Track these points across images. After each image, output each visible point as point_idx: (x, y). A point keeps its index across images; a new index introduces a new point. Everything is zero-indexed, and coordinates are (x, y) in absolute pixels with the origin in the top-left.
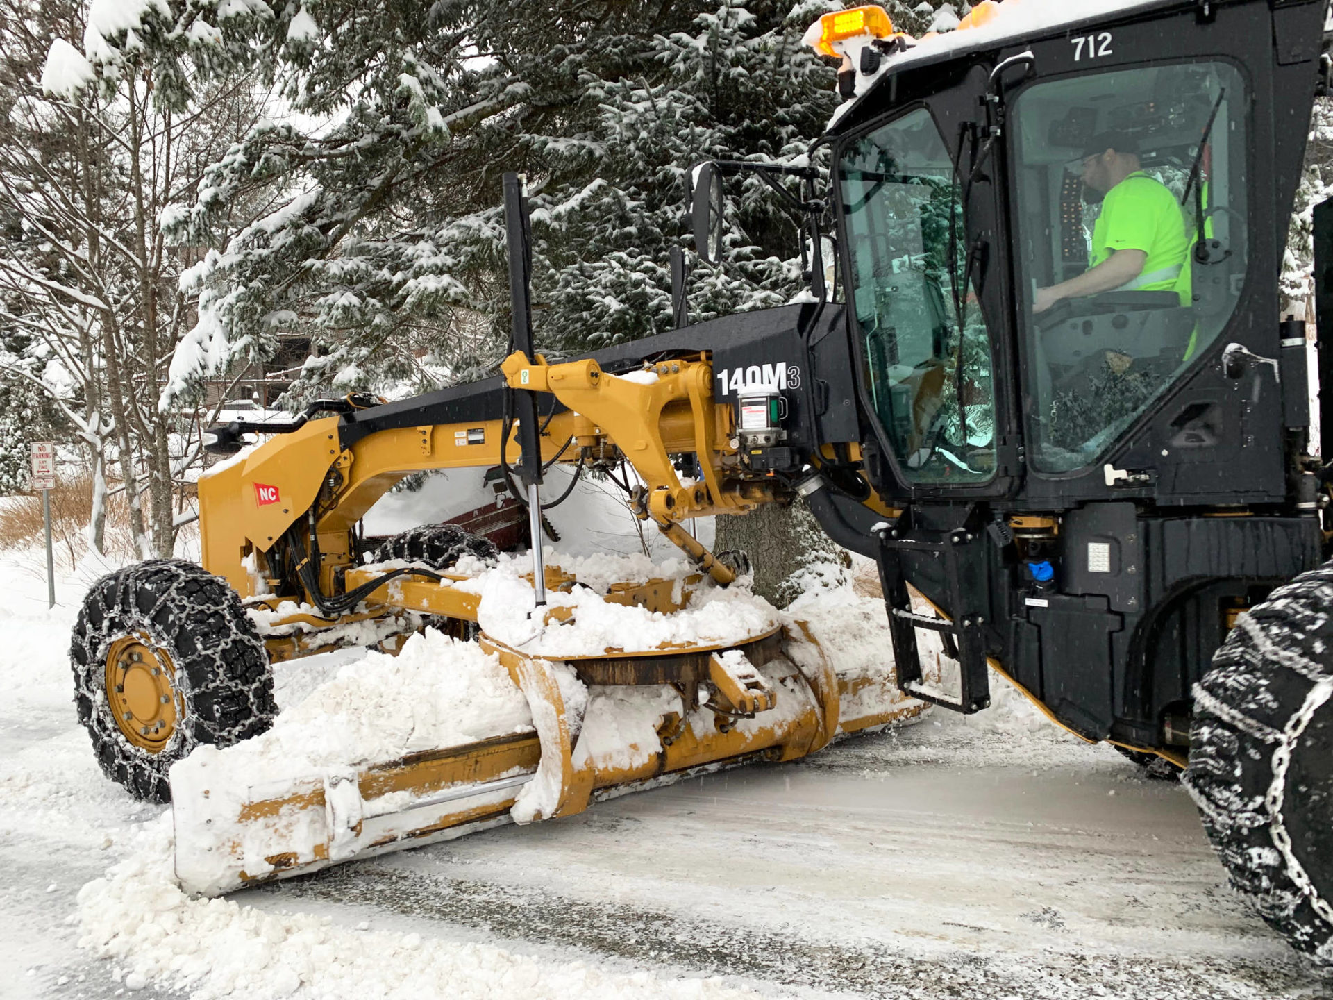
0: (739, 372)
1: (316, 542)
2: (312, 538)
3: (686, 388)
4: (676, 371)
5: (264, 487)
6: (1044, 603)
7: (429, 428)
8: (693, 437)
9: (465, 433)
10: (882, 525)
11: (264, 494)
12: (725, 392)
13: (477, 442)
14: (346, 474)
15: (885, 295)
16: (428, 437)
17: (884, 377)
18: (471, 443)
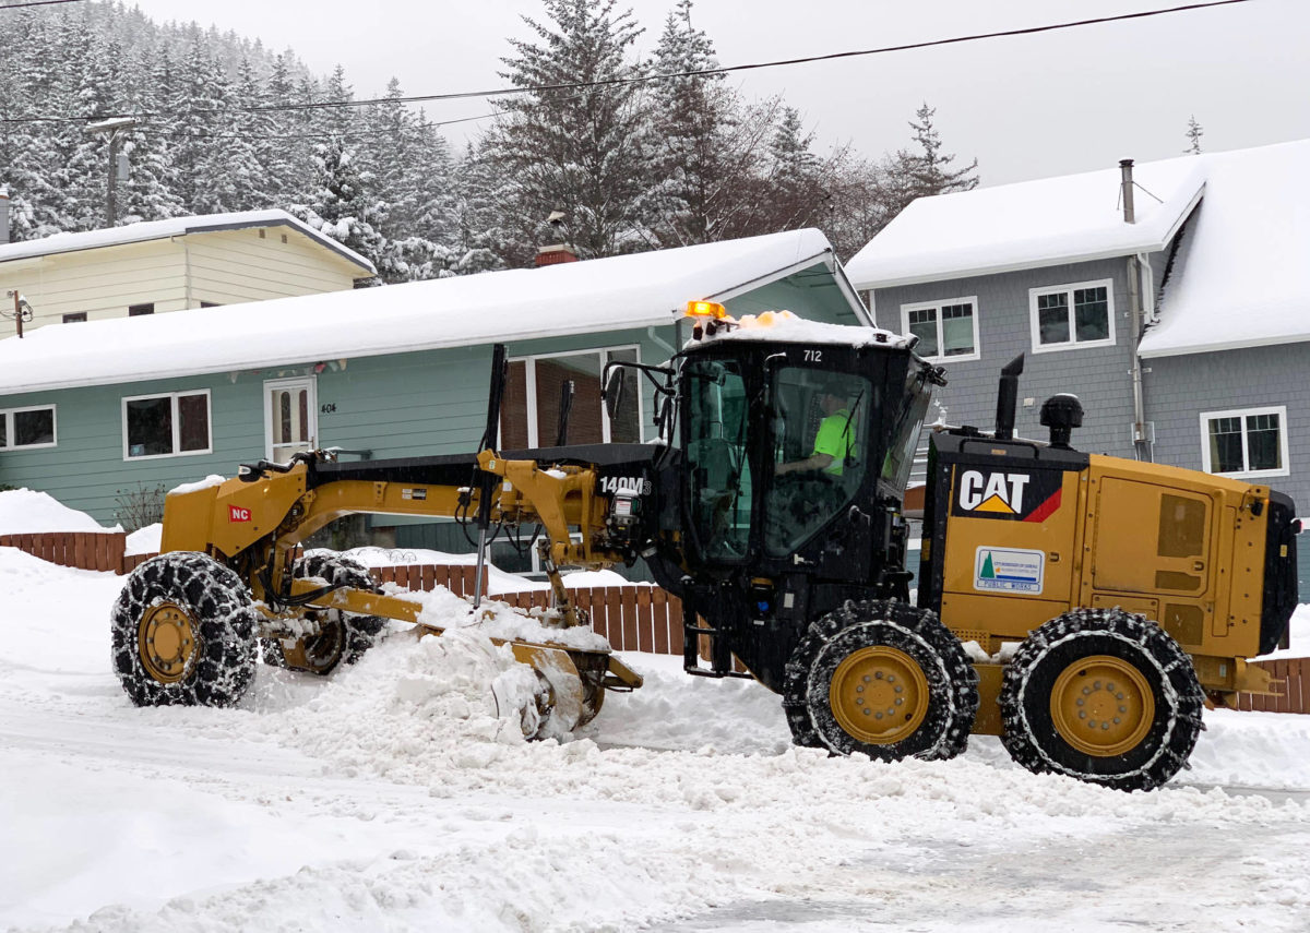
0: (614, 479)
1: (273, 555)
2: (272, 551)
3: (581, 485)
4: (576, 473)
5: (237, 508)
6: (762, 623)
7: (384, 484)
8: (580, 515)
9: (411, 491)
10: (686, 577)
11: (236, 514)
12: (604, 490)
13: (420, 498)
14: (307, 507)
15: (704, 450)
16: (382, 490)
17: (698, 495)
18: (414, 498)
